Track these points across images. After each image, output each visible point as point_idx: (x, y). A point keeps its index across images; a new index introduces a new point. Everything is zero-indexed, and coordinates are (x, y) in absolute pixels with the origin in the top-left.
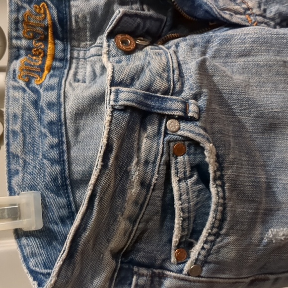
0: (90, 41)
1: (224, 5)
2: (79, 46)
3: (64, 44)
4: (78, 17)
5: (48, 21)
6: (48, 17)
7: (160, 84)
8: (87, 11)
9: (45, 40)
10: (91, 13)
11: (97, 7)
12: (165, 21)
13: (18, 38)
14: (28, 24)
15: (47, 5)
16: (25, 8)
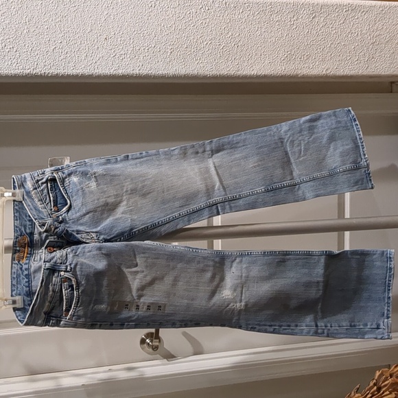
0: (40, 247)
2: (36, 249)
3: (31, 249)
4: (36, 240)
6: (26, 240)
10: (40, 239)
13: (16, 247)
14: (20, 243)
15: (26, 236)
16: (19, 238)
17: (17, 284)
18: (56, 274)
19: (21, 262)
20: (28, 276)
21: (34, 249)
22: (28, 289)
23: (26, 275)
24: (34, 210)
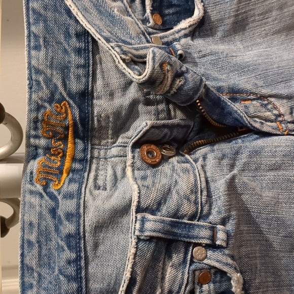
0: (111, 139)
1: (255, 112)
2: (99, 144)
3: (84, 143)
4: (101, 116)
5: (69, 121)
6: (70, 117)
7: (188, 209)
8: (110, 111)
9: (65, 139)
10: (114, 113)
11: (121, 106)
12: (192, 127)
13: (36, 137)
14: (48, 123)
15: (69, 104)
16: (45, 108)
17: (40, 265)
18: (176, 258)
19: (53, 189)
20: (75, 240)
21: (92, 145)
22: (74, 285)
23: (69, 236)
24: (94, 12)
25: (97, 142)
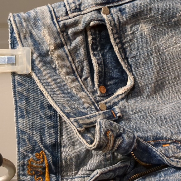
0: (75, 171)
2: (67, 176)
3: (56, 176)
4: (66, 158)
5: (46, 164)
6: (46, 161)
8: (73, 155)
9: (43, 175)
10: (76, 157)
11: (80, 152)
14: (31, 166)
15: (45, 152)
16: (29, 157)
21: (62, 176)
25: (65, 174)
